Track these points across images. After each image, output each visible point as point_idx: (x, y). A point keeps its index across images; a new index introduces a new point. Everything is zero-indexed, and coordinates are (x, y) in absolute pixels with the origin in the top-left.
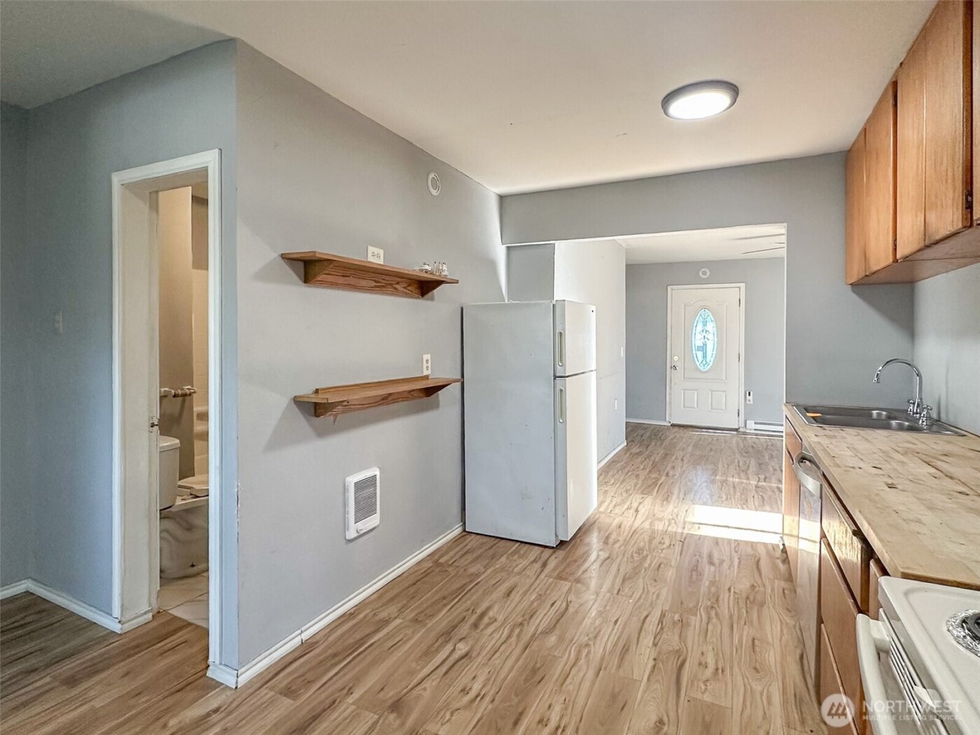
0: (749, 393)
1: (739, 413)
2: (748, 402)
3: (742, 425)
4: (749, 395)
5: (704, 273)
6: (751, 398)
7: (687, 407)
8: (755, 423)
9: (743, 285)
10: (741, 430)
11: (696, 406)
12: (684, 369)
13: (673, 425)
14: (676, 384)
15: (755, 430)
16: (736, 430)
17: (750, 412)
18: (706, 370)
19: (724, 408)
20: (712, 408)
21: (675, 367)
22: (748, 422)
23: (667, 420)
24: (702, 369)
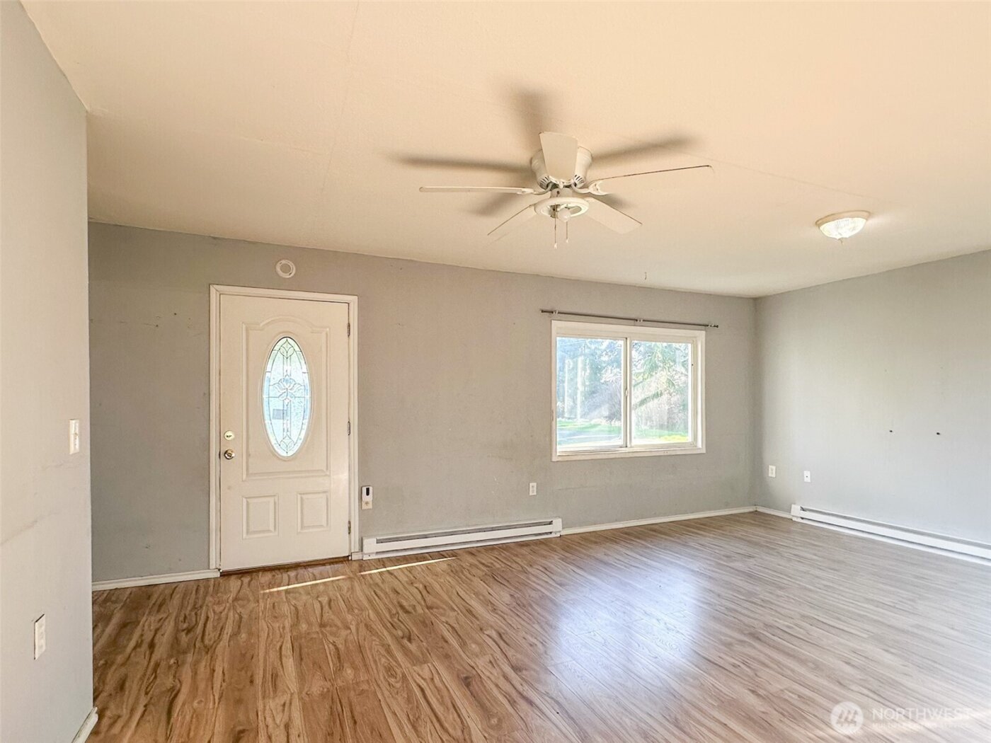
0: (368, 490)
1: (350, 528)
2: (364, 507)
3: (356, 548)
4: (368, 494)
5: (286, 269)
6: (369, 498)
7: (255, 532)
8: (379, 542)
9: (353, 299)
10: (355, 557)
11: (272, 528)
12: (248, 455)
13: (226, 575)
14: (229, 488)
15: (377, 553)
16: (346, 559)
17: (367, 523)
18: (290, 454)
19: (324, 523)
20: (303, 527)
21: (227, 455)
22: (365, 541)
23: (213, 565)
24: (285, 454)
